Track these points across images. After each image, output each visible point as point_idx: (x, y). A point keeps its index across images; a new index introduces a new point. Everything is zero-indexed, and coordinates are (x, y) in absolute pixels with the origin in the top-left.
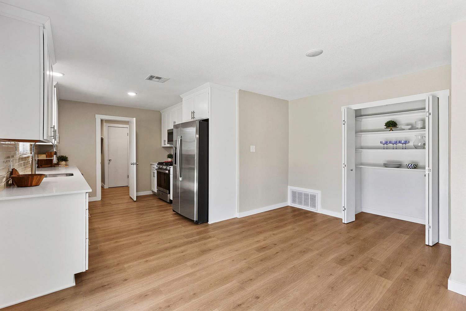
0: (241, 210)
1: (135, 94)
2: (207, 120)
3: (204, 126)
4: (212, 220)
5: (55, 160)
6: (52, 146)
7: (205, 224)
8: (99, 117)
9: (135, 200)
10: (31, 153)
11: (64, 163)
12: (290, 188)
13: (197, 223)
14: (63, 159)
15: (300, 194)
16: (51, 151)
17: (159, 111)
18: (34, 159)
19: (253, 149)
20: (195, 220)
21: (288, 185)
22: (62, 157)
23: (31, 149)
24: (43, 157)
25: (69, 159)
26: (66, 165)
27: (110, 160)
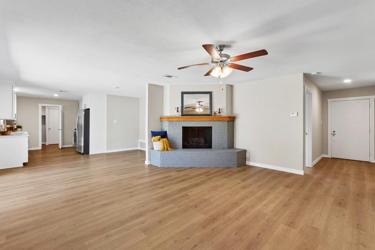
0: (107, 149)
1: (58, 95)
2: (89, 109)
3: (87, 111)
4: (91, 153)
5: (15, 127)
6: (14, 121)
7: (87, 155)
8: (40, 105)
9: (60, 148)
10: (4, 124)
11: (20, 129)
12: (140, 141)
13: (83, 154)
14: (19, 127)
15: (142, 143)
16: (13, 123)
17: (78, 101)
18: (6, 126)
19: (115, 122)
20: (82, 152)
21: (139, 139)
22: (19, 126)
23: (4, 122)
24: (9, 126)
25: (23, 127)
26: (21, 130)
27: (49, 128)
